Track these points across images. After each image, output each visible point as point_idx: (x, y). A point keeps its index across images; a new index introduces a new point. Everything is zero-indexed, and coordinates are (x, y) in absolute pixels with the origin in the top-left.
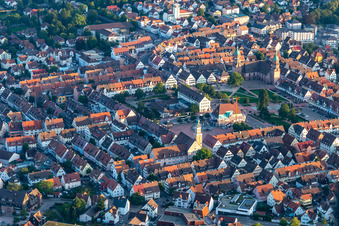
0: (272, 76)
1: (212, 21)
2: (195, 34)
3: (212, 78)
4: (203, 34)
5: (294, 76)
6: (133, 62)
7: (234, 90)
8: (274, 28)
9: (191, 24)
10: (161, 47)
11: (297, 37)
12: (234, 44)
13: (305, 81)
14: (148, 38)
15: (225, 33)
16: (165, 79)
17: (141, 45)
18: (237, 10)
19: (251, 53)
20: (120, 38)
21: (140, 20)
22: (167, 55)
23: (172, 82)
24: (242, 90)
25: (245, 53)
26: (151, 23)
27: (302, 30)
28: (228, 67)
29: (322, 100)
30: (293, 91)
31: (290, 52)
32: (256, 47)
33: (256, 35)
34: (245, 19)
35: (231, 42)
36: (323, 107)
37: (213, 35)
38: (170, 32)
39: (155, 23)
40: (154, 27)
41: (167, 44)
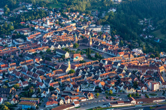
0: (89, 44)
1: (62, 26)
2: (57, 31)
3: (67, 46)
4: (60, 30)
5: (97, 43)
6: (36, 42)
7: (76, 50)
8: (85, 27)
9: (54, 27)
10: (45, 36)
11: (95, 29)
13: (102, 45)
14: (40, 33)
15: (68, 30)
16: (50, 47)
17: (37, 35)
18: (71, 21)
19: (79, 36)
20: (29, 34)
21: (34, 27)
22: (48, 38)
23: (52, 48)
24: (79, 50)
25: (78, 36)
26: (39, 27)
27: (96, 27)
28: (72, 42)
29: (109, 51)
30: (98, 49)
31: (93, 35)
32: (81, 34)
33: (80, 30)
34: (74, 24)
35: (71, 33)
36: (110, 54)
37: (64, 30)
38: (47, 30)
39: (41, 27)
40: (41, 29)
41: (47, 35)
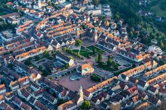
0: (94, 38)
1: (56, 8)
2: (51, 17)
3: (68, 43)
4: (54, 16)
5: (103, 36)
7: (79, 48)
8: (83, 9)
9: (47, 10)
10: (38, 26)
11: (95, 12)
12: (70, 20)
13: (109, 40)
14: (31, 21)
15: (64, 14)
16: (47, 47)
17: (28, 25)
18: (65, 0)
19: (79, 25)
20: (18, 22)
21: (24, 10)
22: (43, 30)
23: (50, 48)
26: (30, 11)
29: (123, 52)
30: (106, 46)
31: (95, 22)
32: (80, 21)
33: (77, 13)
34: (69, 5)
35: (68, 20)
36: (124, 56)
37: (59, 16)
38: (40, 16)
39: (31, 11)
40: (31, 13)
41: (41, 24)
